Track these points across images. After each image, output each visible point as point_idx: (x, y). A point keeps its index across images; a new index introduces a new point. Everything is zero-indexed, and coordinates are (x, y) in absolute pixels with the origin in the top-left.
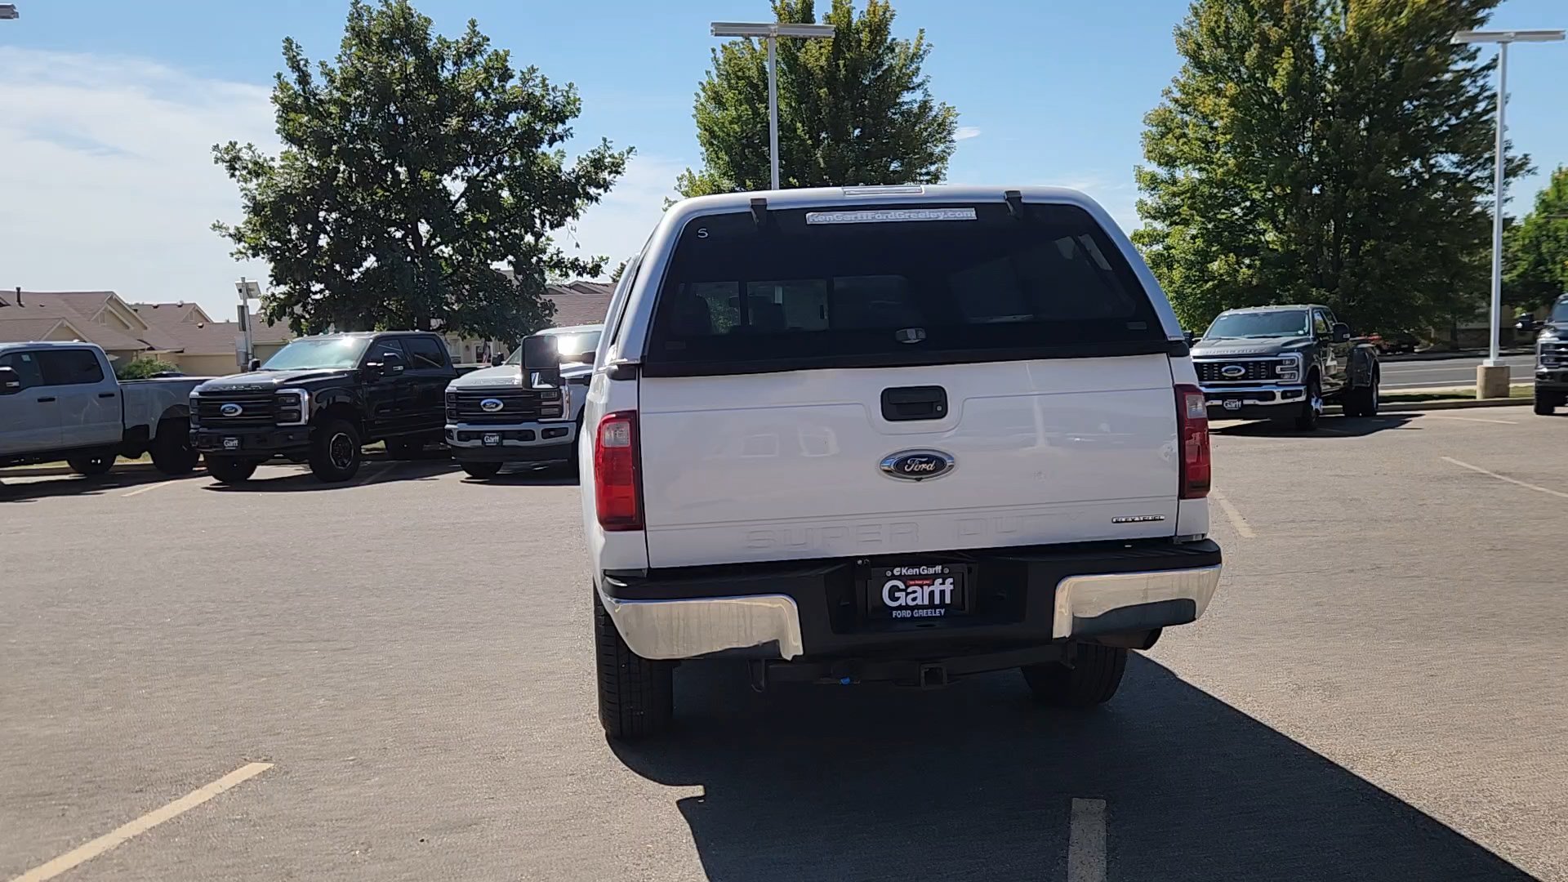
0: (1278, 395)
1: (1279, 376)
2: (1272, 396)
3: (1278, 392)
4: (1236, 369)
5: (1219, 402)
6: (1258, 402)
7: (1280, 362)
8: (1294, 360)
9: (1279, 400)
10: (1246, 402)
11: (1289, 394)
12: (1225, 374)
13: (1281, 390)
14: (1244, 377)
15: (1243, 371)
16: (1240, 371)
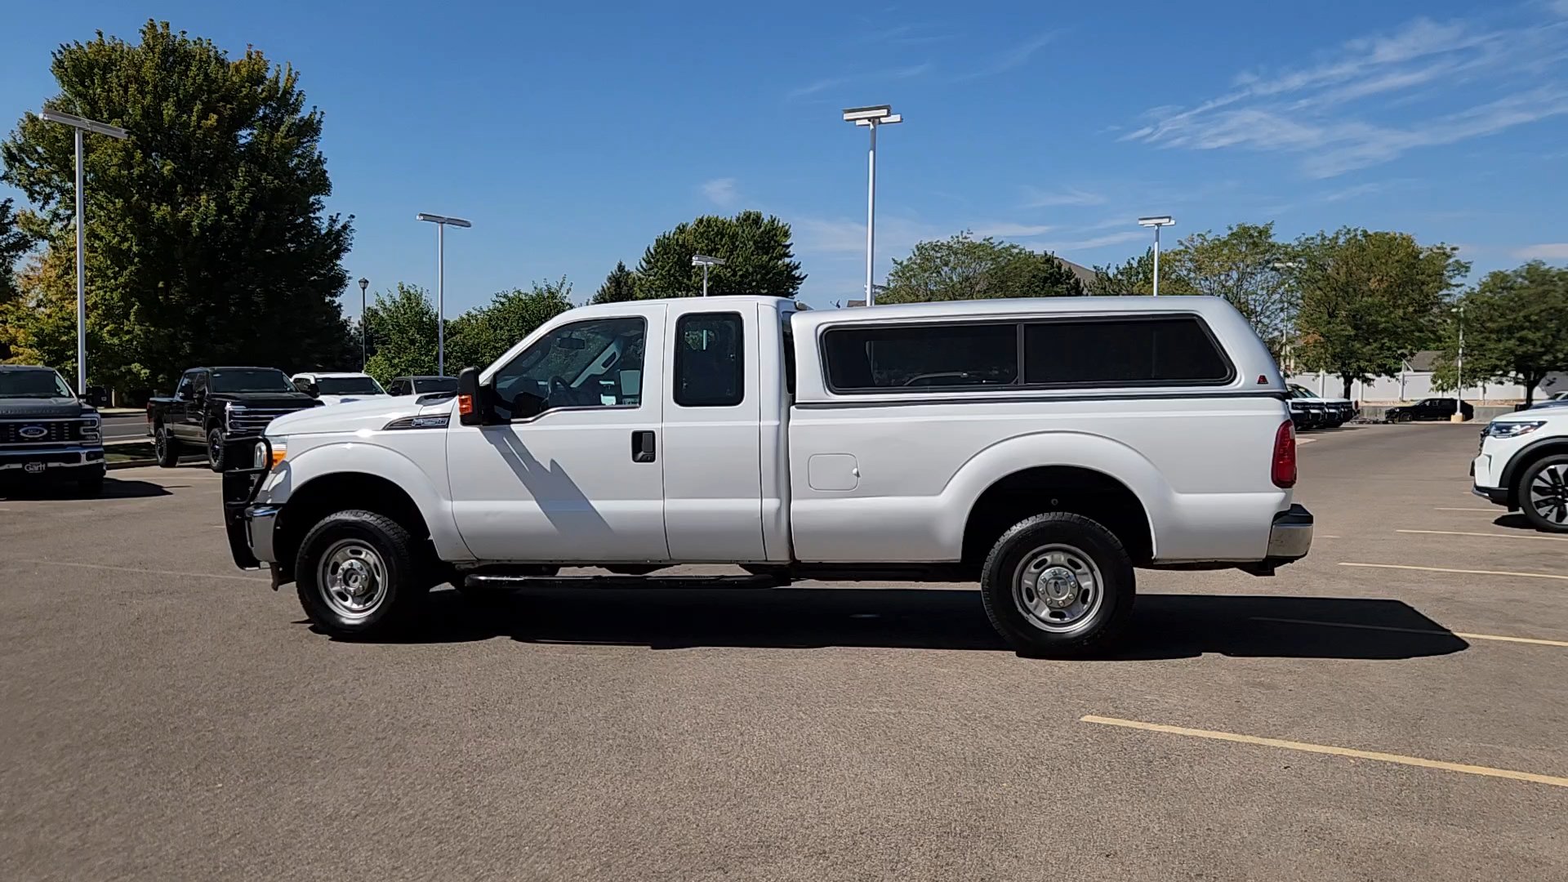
0: (84, 457)
1: (83, 438)
2: (77, 458)
3: (83, 453)
4: (37, 430)
5: (19, 466)
6: (63, 465)
7: (81, 423)
8: (95, 421)
9: (84, 462)
10: (50, 465)
11: (92, 456)
12: (22, 434)
13: (86, 451)
14: (45, 439)
15: (46, 432)
16: (42, 432)
